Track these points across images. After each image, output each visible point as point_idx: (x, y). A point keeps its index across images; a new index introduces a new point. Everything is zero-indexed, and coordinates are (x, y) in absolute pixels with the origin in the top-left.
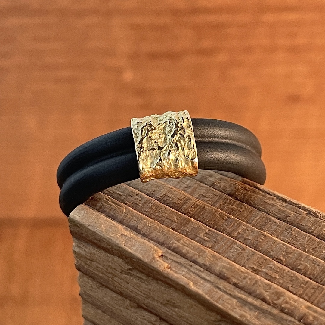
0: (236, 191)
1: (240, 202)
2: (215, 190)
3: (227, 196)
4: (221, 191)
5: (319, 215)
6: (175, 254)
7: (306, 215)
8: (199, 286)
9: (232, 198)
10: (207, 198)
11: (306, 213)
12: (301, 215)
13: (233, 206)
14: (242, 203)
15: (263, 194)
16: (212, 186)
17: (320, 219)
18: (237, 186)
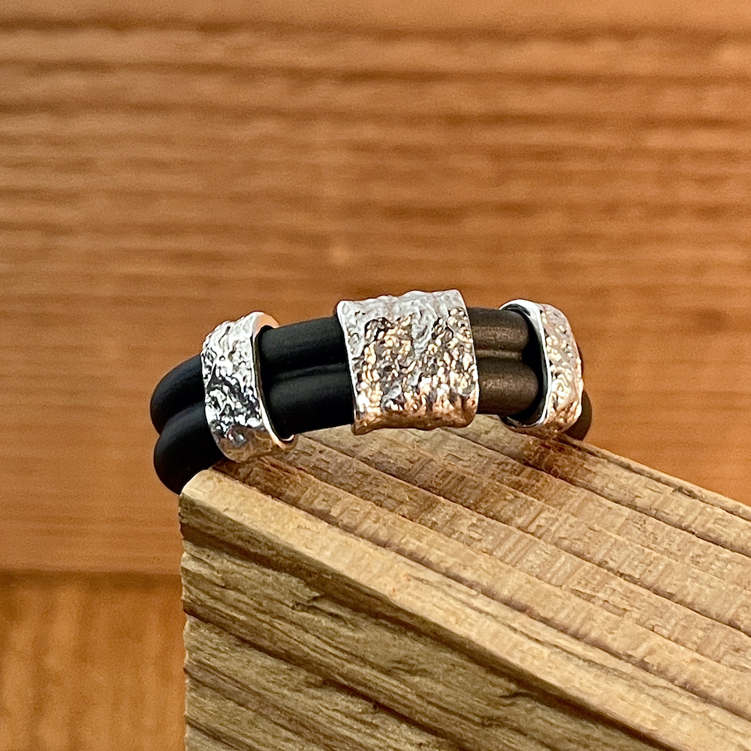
0: (523, 449)
1: (534, 469)
2: (478, 446)
3: (506, 457)
4: (493, 449)
5: (700, 494)
9: (515, 462)
10: (464, 461)
13: (519, 478)
14: (539, 471)
15: (580, 453)
17: (702, 501)
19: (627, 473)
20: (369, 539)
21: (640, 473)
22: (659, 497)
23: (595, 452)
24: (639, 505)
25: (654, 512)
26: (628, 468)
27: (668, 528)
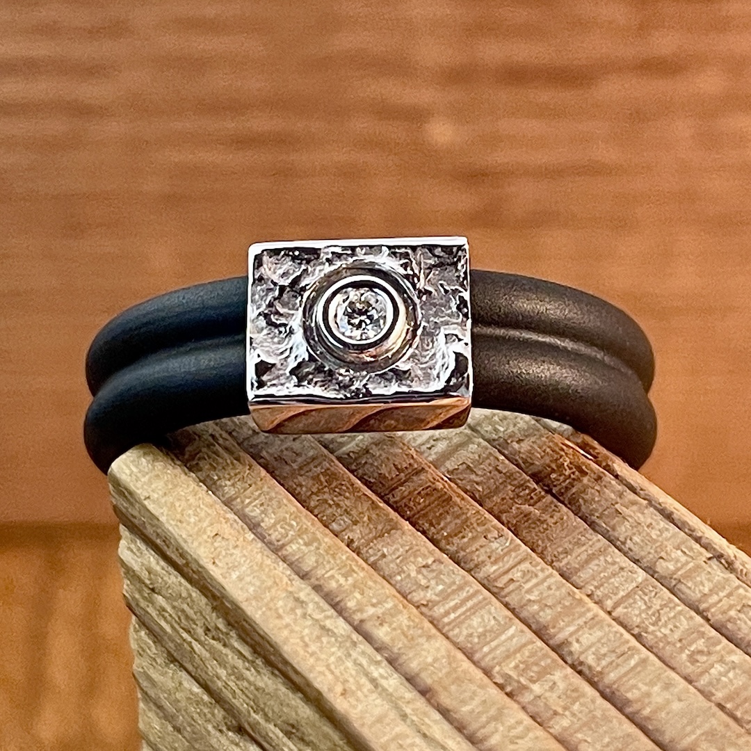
0: (553, 471)
1: (555, 500)
2: (502, 457)
3: (528, 478)
4: (518, 465)
5: (741, 567)
9: (536, 486)
10: (477, 475)
13: (532, 509)
14: (559, 504)
15: (620, 488)
16: (500, 449)
17: (738, 578)
18: (561, 456)
19: (663, 524)
20: (290, 565)
21: (681, 525)
22: (687, 563)
23: (638, 489)
24: (658, 569)
25: (674, 582)
26: (669, 517)
27: (681, 607)
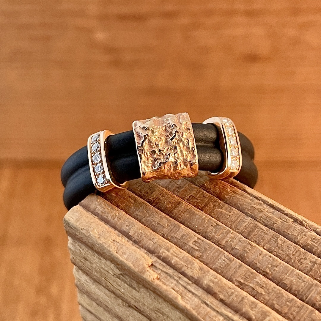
6: (164, 264)
7: (292, 223)
8: (187, 300)
11: (293, 220)
12: (287, 223)
